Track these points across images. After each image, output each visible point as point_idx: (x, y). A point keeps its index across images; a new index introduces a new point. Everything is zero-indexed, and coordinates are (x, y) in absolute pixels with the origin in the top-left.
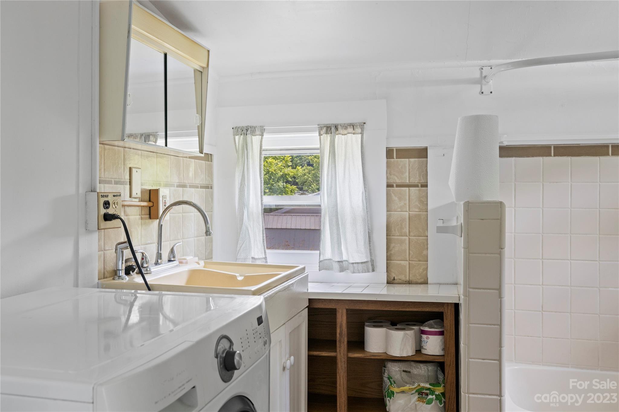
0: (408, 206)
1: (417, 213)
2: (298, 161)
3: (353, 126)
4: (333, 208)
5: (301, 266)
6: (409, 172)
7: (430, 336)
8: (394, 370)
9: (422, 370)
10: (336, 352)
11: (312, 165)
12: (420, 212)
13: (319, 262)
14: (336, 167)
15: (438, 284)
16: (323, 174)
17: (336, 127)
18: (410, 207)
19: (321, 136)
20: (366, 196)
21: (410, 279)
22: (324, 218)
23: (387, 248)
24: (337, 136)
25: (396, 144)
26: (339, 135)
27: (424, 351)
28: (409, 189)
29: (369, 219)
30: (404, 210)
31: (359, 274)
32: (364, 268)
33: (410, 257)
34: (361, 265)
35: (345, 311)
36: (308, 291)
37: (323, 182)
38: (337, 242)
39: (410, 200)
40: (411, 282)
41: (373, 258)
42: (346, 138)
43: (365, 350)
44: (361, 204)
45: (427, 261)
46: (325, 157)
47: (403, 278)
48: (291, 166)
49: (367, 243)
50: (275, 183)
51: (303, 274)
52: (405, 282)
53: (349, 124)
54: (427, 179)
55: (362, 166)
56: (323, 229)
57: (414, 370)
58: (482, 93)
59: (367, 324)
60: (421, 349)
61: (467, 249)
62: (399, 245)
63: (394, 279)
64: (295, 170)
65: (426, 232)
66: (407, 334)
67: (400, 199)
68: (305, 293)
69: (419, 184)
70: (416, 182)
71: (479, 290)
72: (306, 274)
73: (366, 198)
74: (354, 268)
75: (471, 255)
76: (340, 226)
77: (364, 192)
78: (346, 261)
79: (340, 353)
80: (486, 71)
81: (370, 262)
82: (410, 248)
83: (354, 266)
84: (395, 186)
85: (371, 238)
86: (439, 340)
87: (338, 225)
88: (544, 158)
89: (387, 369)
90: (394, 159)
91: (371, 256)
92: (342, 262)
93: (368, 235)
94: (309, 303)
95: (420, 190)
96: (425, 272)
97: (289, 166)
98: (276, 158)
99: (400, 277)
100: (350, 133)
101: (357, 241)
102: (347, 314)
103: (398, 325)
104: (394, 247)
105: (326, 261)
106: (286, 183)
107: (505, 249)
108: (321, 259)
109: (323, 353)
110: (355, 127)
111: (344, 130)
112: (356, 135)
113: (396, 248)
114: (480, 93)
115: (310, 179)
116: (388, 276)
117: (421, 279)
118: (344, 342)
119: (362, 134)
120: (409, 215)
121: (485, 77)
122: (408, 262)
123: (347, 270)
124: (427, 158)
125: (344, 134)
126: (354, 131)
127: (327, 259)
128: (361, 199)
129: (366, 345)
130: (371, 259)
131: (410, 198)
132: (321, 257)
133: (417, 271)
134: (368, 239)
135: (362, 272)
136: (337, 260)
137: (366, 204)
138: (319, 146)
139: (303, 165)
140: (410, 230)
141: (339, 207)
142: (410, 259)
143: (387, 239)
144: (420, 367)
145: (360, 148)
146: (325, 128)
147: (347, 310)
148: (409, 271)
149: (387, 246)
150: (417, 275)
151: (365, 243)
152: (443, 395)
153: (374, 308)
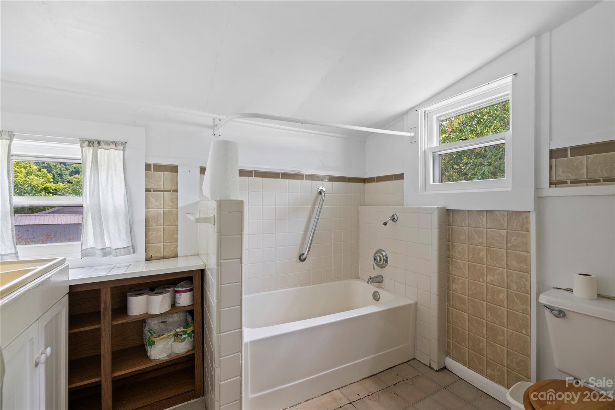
0: (163, 205)
1: (170, 209)
2: (59, 180)
3: (116, 144)
4: (95, 207)
5: (61, 258)
6: (164, 181)
7: (182, 294)
8: (154, 324)
9: (176, 318)
10: (100, 324)
11: (71, 183)
12: (172, 209)
13: (81, 251)
14: (98, 174)
15: (185, 256)
16: (85, 179)
17: (98, 142)
18: (164, 205)
19: (83, 148)
20: (127, 198)
21: (164, 255)
22: (87, 215)
23: (145, 235)
24: (99, 150)
25: (153, 161)
26: (102, 149)
27: (177, 305)
28: (163, 193)
29: (130, 214)
30: (160, 208)
31: (121, 256)
32: (126, 251)
33: (164, 240)
34: (123, 249)
35: (109, 289)
36: (68, 279)
37: (85, 185)
38: (100, 233)
39: (164, 201)
40: (165, 257)
41: (134, 243)
42: (109, 152)
43: (128, 315)
44: (123, 204)
45: (177, 242)
46: (87, 166)
47: (159, 255)
48: (53, 182)
49: (128, 233)
50: (38, 193)
51: (63, 265)
52: (160, 258)
53: (112, 142)
54: (177, 187)
55: (124, 175)
56: (85, 223)
57: (169, 319)
58: (214, 135)
59: (129, 294)
60: (175, 304)
61: (220, 233)
62: (155, 232)
63: (151, 257)
64: (56, 185)
65: (177, 222)
66: (165, 296)
67: (156, 200)
68: (66, 281)
69: (171, 190)
70: (169, 188)
71: (228, 261)
72: (66, 265)
73: (128, 199)
74: (117, 253)
75: (222, 237)
76: (103, 221)
77: (126, 194)
78: (109, 247)
79: (105, 324)
80: (217, 122)
81: (131, 247)
82: (164, 234)
83: (116, 251)
84: (152, 190)
85: (132, 229)
86: (189, 295)
87: (101, 220)
88: (249, 177)
89: (148, 324)
90: (151, 171)
91: (132, 242)
92: (105, 249)
93: (129, 227)
94: (70, 290)
95: (171, 194)
96: (176, 249)
97: (51, 182)
98: (39, 176)
99: (156, 255)
100: (112, 149)
101: (119, 232)
102: (111, 291)
103: (156, 290)
104: (151, 234)
105: (89, 250)
106: (48, 194)
107: (244, 231)
108: (84, 248)
109: (86, 328)
110: (117, 144)
111: (107, 145)
112: (119, 151)
113: (152, 235)
114: (213, 135)
115: (70, 191)
116: (146, 255)
117: (172, 254)
118: (108, 315)
119: (124, 150)
120: (163, 212)
121: (217, 125)
122: (162, 244)
123: (110, 254)
124: (177, 172)
125: (106, 148)
126: (116, 148)
127: (89, 248)
128: (123, 200)
129: (129, 311)
130: (132, 244)
131: (165, 199)
132: (83, 247)
133: (170, 249)
134: (130, 230)
135: (124, 255)
136: (100, 248)
137: (128, 203)
138: (81, 157)
139: (64, 182)
140: (164, 221)
141: (101, 206)
142: (164, 242)
143: (145, 228)
144: (175, 316)
145: (122, 161)
146: (87, 142)
147: (111, 288)
148: (163, 250)
149: (145, 233)
150: (170, 252)
151: (126, 233)
152: (193, 331)
153: (137, 282)
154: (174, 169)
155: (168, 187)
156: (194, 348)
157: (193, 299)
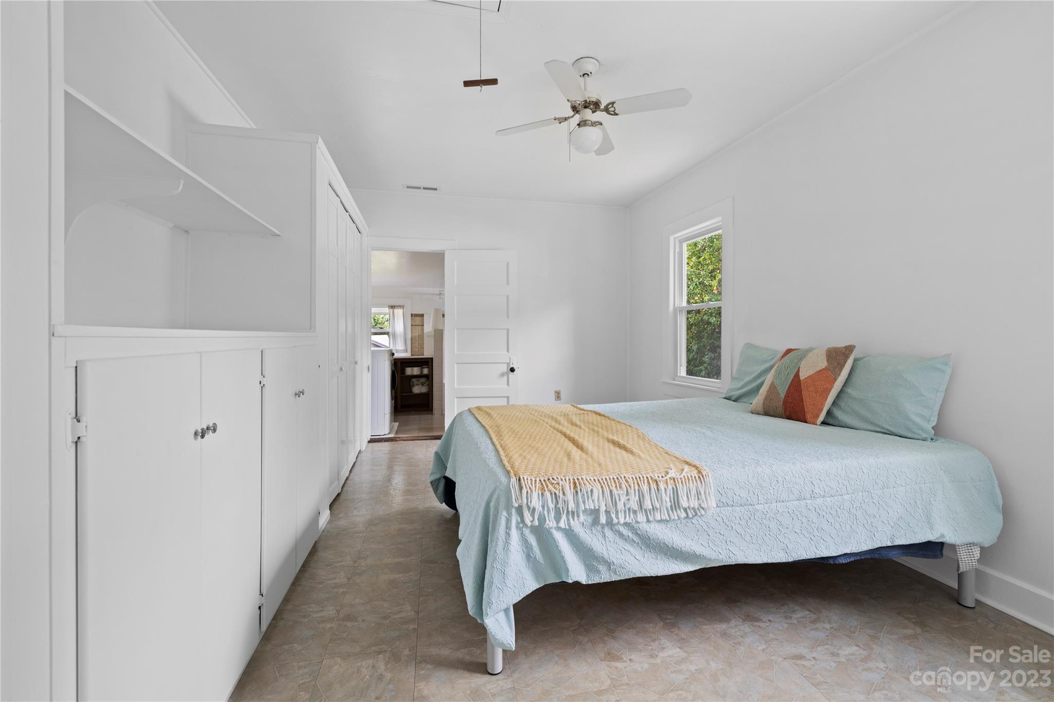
1: (421, 333)
6: (418, 321)
7: (425, 367)
8: (414, 379)
9: (422, 377)
15: (427, 352)
20: (404, 329)
23: (411, 344)
25: (414, 312)
27: (423, 372)
28: (418, 326)
30: (417, 333)
40: (419, 352)
43: (406, 374)
45: (424, 346)
52: (417, 352)
53: (399, 306)
54: (424, 323)
57: (420, 378)
62: (415, 344)
66: (418, 368)
67: (415, 329)
77: (404, 327)
81: (407, 345)
84: (413, 325)
86: (427, 368)
89: (412, 379)
90: (413, 317)
95: (421, 327)
96: (423, 349)
99: (415, 351)
100: (399, 309)
103: (415, 365)
110: (401, 306)
111: (397, 307)
112: (401, 309)
117: (421, 351)
119: (403, 309)
122: (417, 347)
124: (423, 317)
131: (419, 329)
133: (420, 349)
137: (405, 331)
140: (418, 339)
145: (403, 313)
146: (391, 307)
152: (429, 384)
153: (408, 361)
154: (422, 315)
155: (420, 324)
156: (429, 392)
157: (429, 372)
